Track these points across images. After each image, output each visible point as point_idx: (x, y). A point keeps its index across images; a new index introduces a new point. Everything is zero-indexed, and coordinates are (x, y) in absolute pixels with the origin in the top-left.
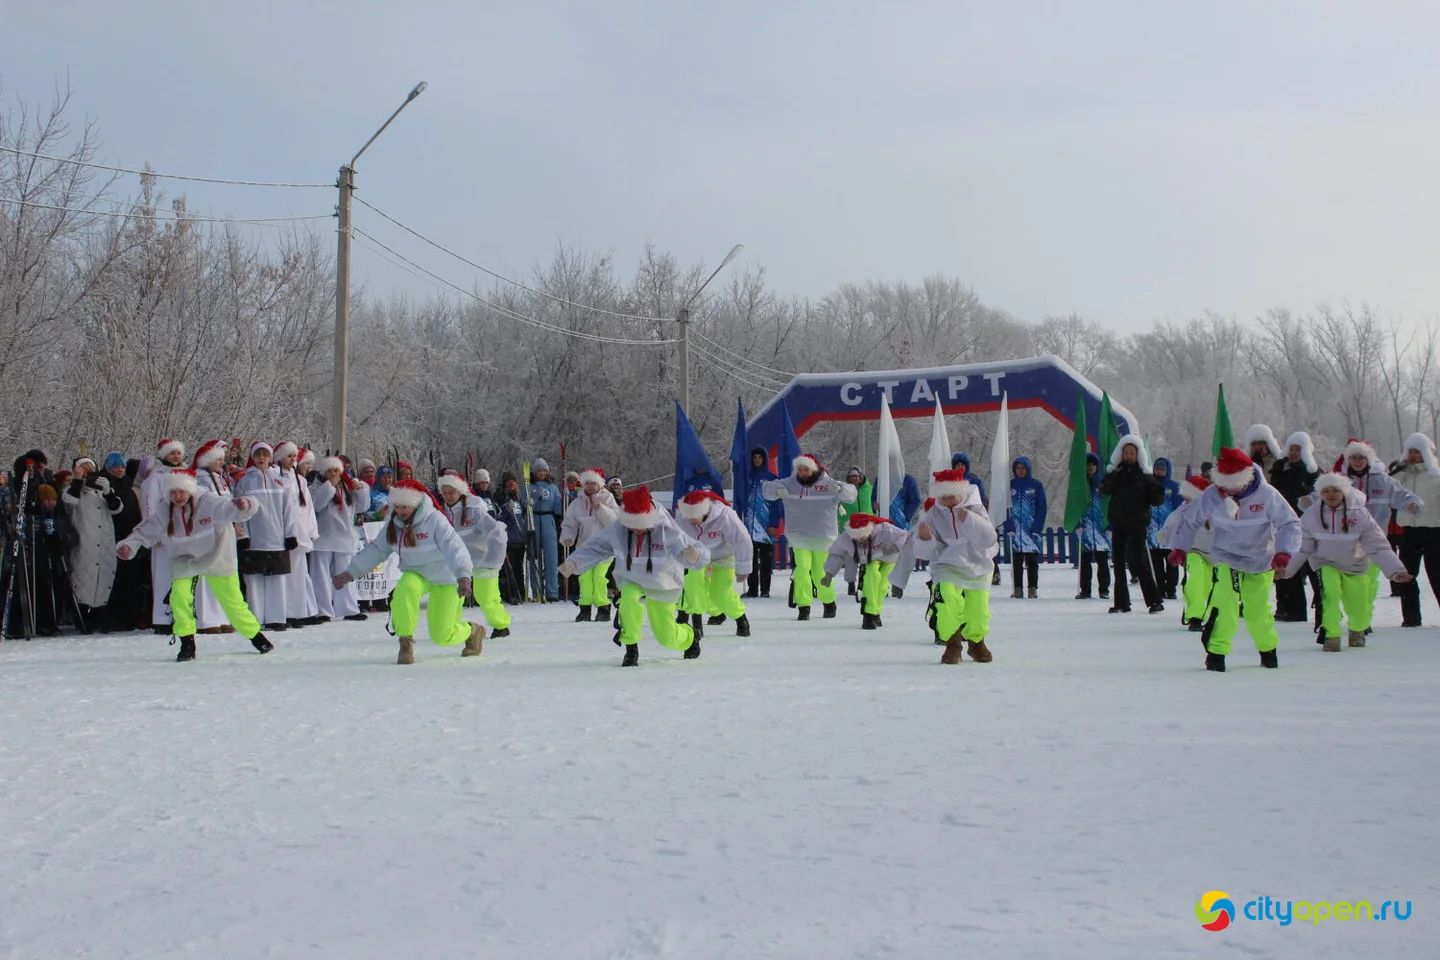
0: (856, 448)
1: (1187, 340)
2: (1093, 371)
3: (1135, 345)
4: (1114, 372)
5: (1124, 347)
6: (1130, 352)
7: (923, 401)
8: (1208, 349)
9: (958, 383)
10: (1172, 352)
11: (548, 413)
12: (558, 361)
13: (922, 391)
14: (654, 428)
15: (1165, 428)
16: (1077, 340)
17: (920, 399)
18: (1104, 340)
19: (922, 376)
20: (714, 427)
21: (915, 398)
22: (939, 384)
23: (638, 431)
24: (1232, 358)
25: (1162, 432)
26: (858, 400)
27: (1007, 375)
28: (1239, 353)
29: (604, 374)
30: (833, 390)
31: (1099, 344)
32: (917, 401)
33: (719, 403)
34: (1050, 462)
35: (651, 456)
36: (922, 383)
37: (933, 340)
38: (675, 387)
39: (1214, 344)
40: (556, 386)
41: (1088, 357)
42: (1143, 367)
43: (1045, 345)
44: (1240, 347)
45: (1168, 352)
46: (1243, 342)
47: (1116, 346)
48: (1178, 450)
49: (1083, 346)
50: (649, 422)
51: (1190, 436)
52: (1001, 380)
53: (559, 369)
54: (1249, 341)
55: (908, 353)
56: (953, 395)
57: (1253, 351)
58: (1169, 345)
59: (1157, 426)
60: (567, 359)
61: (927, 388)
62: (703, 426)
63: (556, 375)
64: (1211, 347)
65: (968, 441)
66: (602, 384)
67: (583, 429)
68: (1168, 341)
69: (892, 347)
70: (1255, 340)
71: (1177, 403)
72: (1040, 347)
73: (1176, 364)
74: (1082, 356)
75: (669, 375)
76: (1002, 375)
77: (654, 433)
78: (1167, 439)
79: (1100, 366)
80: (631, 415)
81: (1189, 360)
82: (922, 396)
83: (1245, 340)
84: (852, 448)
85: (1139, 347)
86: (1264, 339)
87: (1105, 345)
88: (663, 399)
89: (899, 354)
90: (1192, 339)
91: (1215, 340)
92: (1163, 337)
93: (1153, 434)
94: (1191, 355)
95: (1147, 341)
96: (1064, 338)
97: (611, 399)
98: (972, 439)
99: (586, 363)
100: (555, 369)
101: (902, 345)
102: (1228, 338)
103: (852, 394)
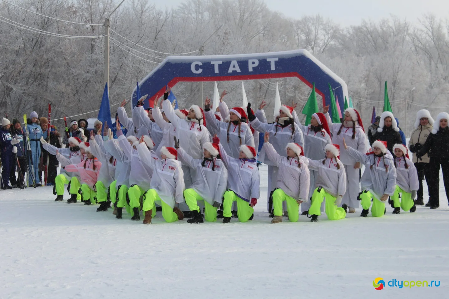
0: (198, 91)
1: (380, 30)
2: (328, 45)
3: (351, 32)
4: (340, 46)
5: (345, 33)
6: (348, 35)
7: (234, 72)
8: (390, 36)
9: (253, 63)
10: (371, 36)
11: (29, 68)
12: (34, 41)
13: (234, 67)
14: (88, 79)
15: (366, 79)
16: (319, 28)
17: (233, 71)
18: (334, 29)
19: (234, 59)
20: (121, 79)
21: (230, 70)
22: (243, 64)
23: (79, 81)
24: (403, 41)
25: (364, 81)
26: (200, 71)
27: (279, 59)
28: (407, 38)
29: (61, 49)
30: (187, 65)
31: (331, 31)
32: (231, 72)
33: (124, 66)
34: (302, 97)
35: (87, 94)
36: (234, 62)
37: (241, 28)
38: (101, 57)
39: (394, 33)
40: (33, 54)
41: (325, 39)
42: (355, 43)
43: (302, 31)
44: (408, 34)
45: (369, 36)
46: (409, 32)
47: (341, 32)
48: (372, 91)
49: (323, 32)
50: (85, 75)
51: (379, 83)
52: (276, 62)
53: (35, 45)
54: (413, 31)
55: (227, 39)
56: (251, 70)
57: (415, 37)
58: (370, 33)
59: (361, 77)
60: (40, 39)
61: (237, 65)
62: (115, 79)
63: (33, 48)
64: (392, 34)
65: (259, 86)
66: (60, 54)
67: (48, 78)
68: (369, 30)
69: (219, 35)
70: (416, 31)
71: (372, 65)
72: (299, 32)
73: (373, 43)
74: (323, 37)
75: (96, 50)
76: (277, 59)
77: (89, 81)
78: (367, 85)
79: (332, 43)
80: (76, 71)
81: (380, 41)
82: (234, 69)
83: (411, 31)
84: (196, 91)
85: (354, 33)
86: (422, 31)
87: (335, 32)
88: (93, 63)
89: (222, 39)
90: (382, 29)
91: (395, 30)
92: (366, 28)
93: (359, 82)
94: (382, 38)
95: (358, 30)
96: (313, 27)
97: (65, 62)
98: (261, 85)
99: (51, 42)
100: (33, 45)
101: (224, 35)
102: (401, 29)
103: (197, 67)
